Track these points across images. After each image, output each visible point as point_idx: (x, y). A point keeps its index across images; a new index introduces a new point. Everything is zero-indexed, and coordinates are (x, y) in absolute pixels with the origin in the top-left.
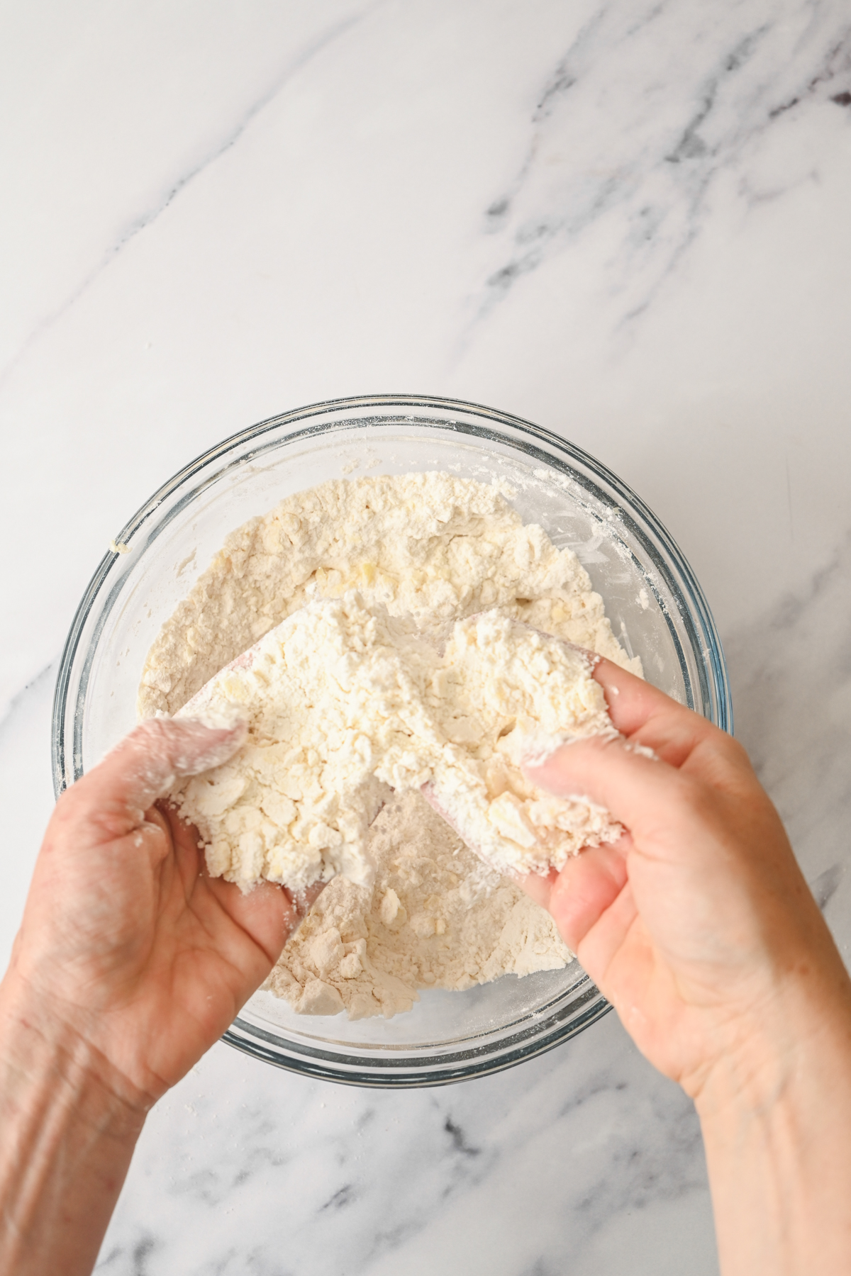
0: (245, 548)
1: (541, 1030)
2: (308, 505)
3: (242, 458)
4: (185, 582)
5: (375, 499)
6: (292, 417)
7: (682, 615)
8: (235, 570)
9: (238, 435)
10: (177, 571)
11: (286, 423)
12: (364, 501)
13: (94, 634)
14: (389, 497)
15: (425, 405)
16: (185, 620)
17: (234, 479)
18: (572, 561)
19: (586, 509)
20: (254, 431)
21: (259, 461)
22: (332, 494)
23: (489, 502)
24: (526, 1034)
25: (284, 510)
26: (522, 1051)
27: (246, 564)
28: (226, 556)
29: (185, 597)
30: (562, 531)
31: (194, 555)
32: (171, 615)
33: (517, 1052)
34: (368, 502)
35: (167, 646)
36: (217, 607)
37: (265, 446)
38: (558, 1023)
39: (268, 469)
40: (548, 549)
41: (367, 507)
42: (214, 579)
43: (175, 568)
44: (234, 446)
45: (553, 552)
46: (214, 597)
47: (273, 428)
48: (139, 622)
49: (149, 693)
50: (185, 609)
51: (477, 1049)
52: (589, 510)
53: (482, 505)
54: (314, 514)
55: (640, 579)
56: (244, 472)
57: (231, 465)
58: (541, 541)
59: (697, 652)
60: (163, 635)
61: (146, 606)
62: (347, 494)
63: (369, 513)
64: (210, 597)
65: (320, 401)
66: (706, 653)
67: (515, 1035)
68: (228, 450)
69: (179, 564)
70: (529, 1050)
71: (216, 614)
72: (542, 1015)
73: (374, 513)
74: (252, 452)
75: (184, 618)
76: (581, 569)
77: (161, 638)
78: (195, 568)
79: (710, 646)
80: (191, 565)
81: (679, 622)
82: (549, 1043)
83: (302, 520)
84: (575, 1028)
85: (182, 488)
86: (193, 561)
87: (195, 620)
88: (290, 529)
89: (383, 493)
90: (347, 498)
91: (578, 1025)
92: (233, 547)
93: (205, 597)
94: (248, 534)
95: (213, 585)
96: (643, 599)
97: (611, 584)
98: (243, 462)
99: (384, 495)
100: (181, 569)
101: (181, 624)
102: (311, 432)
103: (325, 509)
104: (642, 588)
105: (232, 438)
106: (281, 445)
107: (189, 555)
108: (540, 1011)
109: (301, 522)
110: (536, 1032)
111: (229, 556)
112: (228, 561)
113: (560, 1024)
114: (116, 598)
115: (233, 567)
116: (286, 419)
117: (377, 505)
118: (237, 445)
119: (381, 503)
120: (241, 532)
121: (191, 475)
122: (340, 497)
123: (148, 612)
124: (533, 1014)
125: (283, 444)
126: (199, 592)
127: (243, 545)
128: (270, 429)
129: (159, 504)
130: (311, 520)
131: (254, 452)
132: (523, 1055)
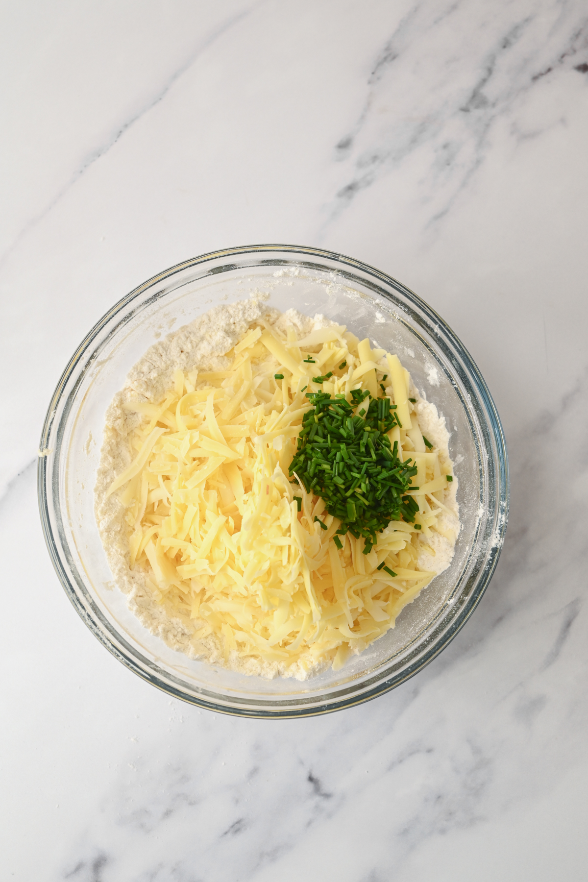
0: (120, 416)
1: (458, 608)
2: (145, 369)
3: (91, 358)
4: (94, 456)
5: (184, 344)
6: (108, 317)
7: (409, 315)
8: (121, 433)
9: (81, 345)
10: (86, 451)
11: (107, 322)
12: (178, 349)
13: (57, 515)
14: (192, 338)
15: (187, 267)
16: (106, 480)
17: (91, 375)
18: (324, 320)
19: (317, 282)
20: (89, 339)
21: (102, 356)
22: (156, 355)
23: (255, 309)
24: (450, 615)
25: (132, 380)
26: (454, 626)
27: (125, 426)
28: (110, 427)
29: (99, 466)
30: (308, 304)
31: (91, 436)
32: (96, 481)
33: (452, 628)
34: (181, 348)
35: (104, 501)
36: (121, 462)
37: (101, 344)
38: (466, 598)
39: (109, 358)
40: (305, 321)
41: (182, 352)
42: (110, 446)
43: (84, 450)
44: (82, 354)
45: (309, 321)
46: (116, 457)
47: (101, 329)
48: (79, 494)
49: (108, 535)
50: (103, 473)
51: (426, 641)
52: (319, 281)
53: (252, 314)
54: (152, 373)
55: (372, 307)
56: (96, 367)
57: (86, 367)
58: (299, 317)
59: (429, 332)
60: (97, 496)
61: (78, 482)
62: (165, 350)
63: (185, 355)
64: (114, 458)
65: (121, 298)
66: (436, 329)
67: (444, 620)
68: (80, 358)
69: (85, 446)
70: (458, 623)
71: (123, 467)
72: (453, 600)
73: (188, 353)
74: (94, 352)
75: (105, 479)
76: (332, 322)
77: (97, 498)
78: (95, 444)
79: (436, 323)
80: (92, 443)
81: (409, 320)
82: (468, 613)
83: (146, 380)
84: (478, 595)
85: (64, 396)
86: (92, 441)
87: (112, 477)
88: (142, 390)
89: (187, 338)
90: (166, 353)
91: (480, 593)
92: (112, 419)
93: (111, 459)
94: (117, 406)
95: (112, 450)
96: (380, 318)
97: (355, 321)
98: (92, 361)
99: (189, 339)
100: (87, 449)
101: (105, 483)
102: (125, 321)
103: (156, 366)
104: (376, 312)
105: (78, 349)
106: (110, 338)
107: (89, 437)
108: (451, 598)
109: (146, 382)
110: (456, 611)
111: (113, 426)
112: (114, 430)
113: (467, 599)
114: (58, 485)
115: (119, 432)
116: (106, 320)
117: (188, 347)
118: (84, 351)
119: (189, 345)
120: (112, 407)
121: (65, 385)
122: (162, 354)
123: (81, 486)
124: (447, 602)
125: (111, 337)
126: (105, 458)
127: (117, 415)
128: (99, 331)
129: (55, 413)
130: (152, 378)
131: (96, 351)
132: (456, 628)
